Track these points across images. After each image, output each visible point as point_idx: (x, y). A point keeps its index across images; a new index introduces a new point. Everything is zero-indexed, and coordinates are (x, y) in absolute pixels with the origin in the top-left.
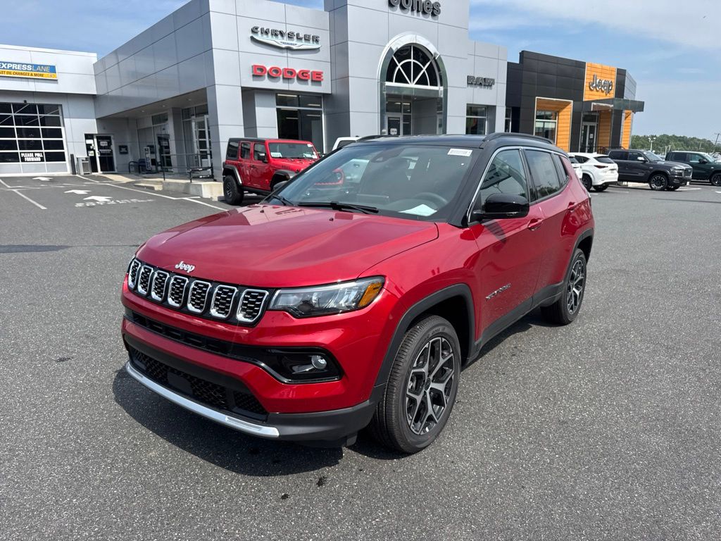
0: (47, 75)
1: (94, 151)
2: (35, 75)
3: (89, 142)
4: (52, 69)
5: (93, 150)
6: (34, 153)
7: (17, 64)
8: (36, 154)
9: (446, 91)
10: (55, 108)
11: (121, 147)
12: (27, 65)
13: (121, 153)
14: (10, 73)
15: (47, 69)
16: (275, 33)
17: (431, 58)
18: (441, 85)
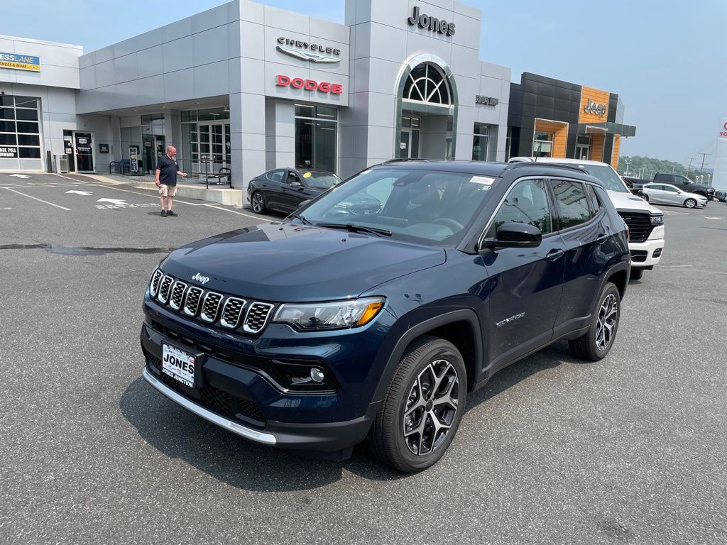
0: (29, 67)
1: (72, 148)
2: (18, 66)
3: (68, 138)
4: (36, 60)
5: (70, 147)
6: (7, 148)
8: (9, 149)
9: (456, 110)
10: (34, 101)
11: (101, 146)
12: (10, 55)
13: (101, 152)
15: (30, 60)
16: (299, 45)
17: (444, 77)
18: (452, 103)
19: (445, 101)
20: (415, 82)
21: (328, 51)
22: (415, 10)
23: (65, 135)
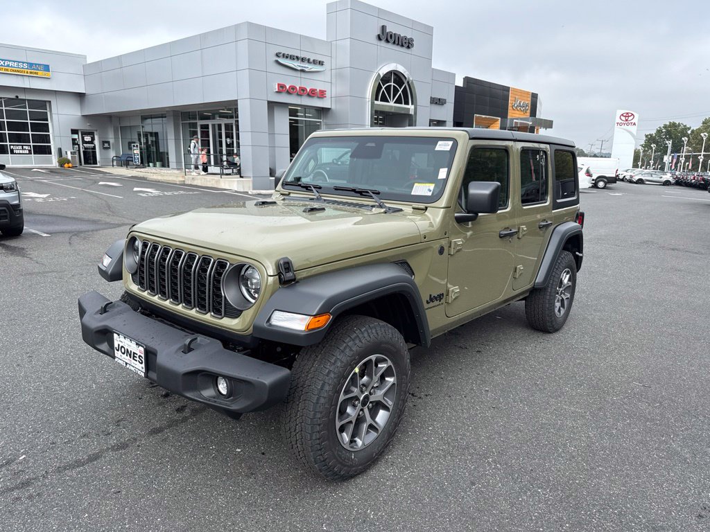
0: (41, 73)
1: (79, 145)
2: (31, 73)
3: (75, 136)
4: (47, 68)
5: (77, 144)
7: (14, 62)
8: (24, 147)
9: (416, 109)
11: (104, 142)
12: (23, 63)
13: (105, 148)
14: (7, 70)
15: (41, 68)
16: (292, 58)
17: (406, 82)
18: (412, 104)
19: (407, 103)
20: (383, 87)
21: (315, 62)
22: (383, 28)
23: (72, 133)
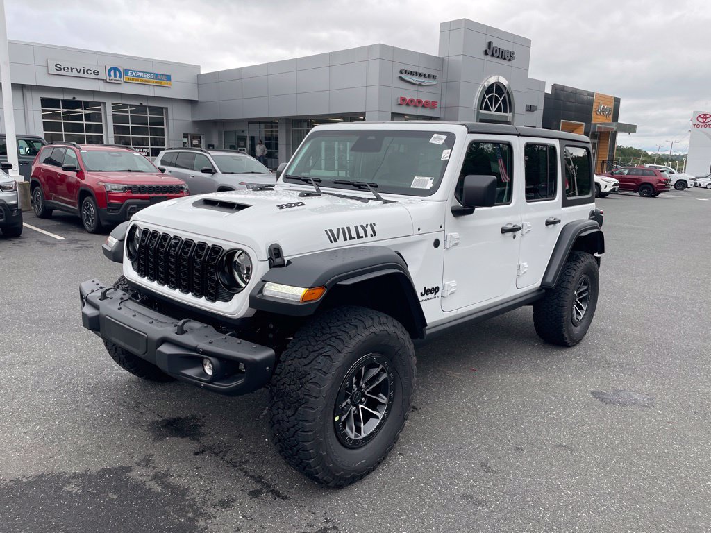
0: (164, 83)
2: (156, 82)
3: (186, 140)
4: (169, 78)
6: (143, 148)
7: (144, 72)
8: (144, 150)
9: (513, 116)
10: (160, 110)
11: (209, 146)
12: (151, 73)
14: (137, 80)
15: (165, 78)
17: (505, 92)
18: (510, 112)
19: (505, 112)
20: (487, 98)
21: (429, 77)
22: (490, 43)
23: (184, 137)
